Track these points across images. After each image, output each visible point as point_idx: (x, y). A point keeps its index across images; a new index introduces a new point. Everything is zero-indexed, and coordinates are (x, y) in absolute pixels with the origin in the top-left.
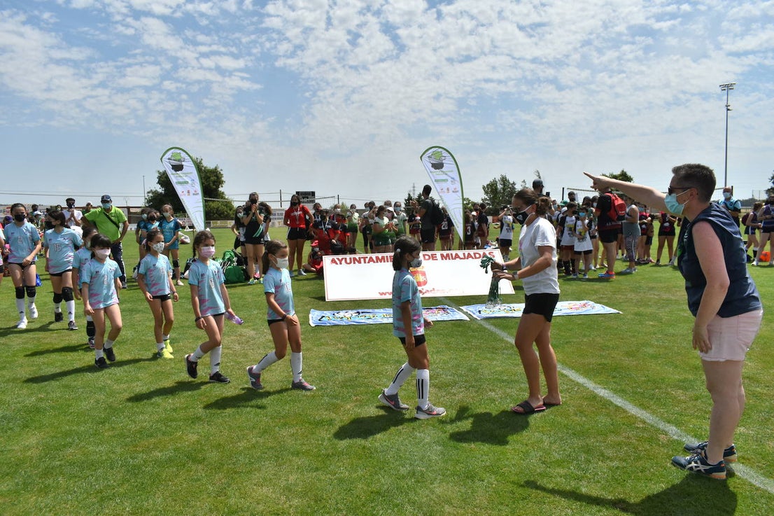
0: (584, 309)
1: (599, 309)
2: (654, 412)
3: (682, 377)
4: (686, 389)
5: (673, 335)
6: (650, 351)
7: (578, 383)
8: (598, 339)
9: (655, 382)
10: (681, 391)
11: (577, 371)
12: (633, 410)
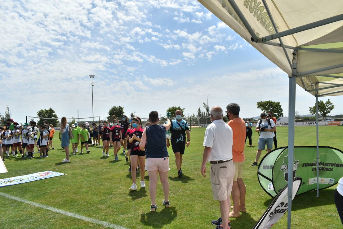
0: (48, 175)
1: (55, 174)
2: (95, 218)
3: (100, 199)
4: (103, 204)
5: (91, 181)
6: (84, 190)
7: (57, 212)
8: (60, 189)
9: (90, 204)
10: (102, 205)
11: (54, 206)
12: (86, 219)
